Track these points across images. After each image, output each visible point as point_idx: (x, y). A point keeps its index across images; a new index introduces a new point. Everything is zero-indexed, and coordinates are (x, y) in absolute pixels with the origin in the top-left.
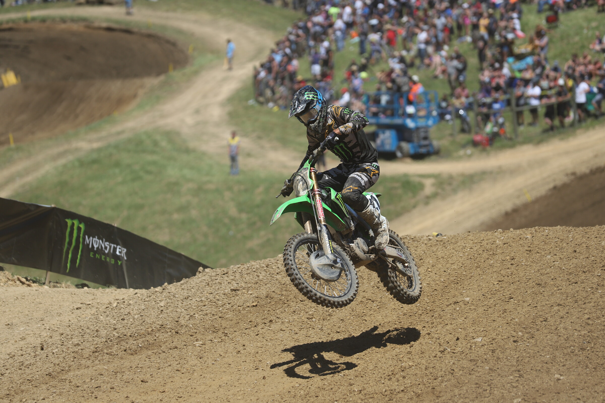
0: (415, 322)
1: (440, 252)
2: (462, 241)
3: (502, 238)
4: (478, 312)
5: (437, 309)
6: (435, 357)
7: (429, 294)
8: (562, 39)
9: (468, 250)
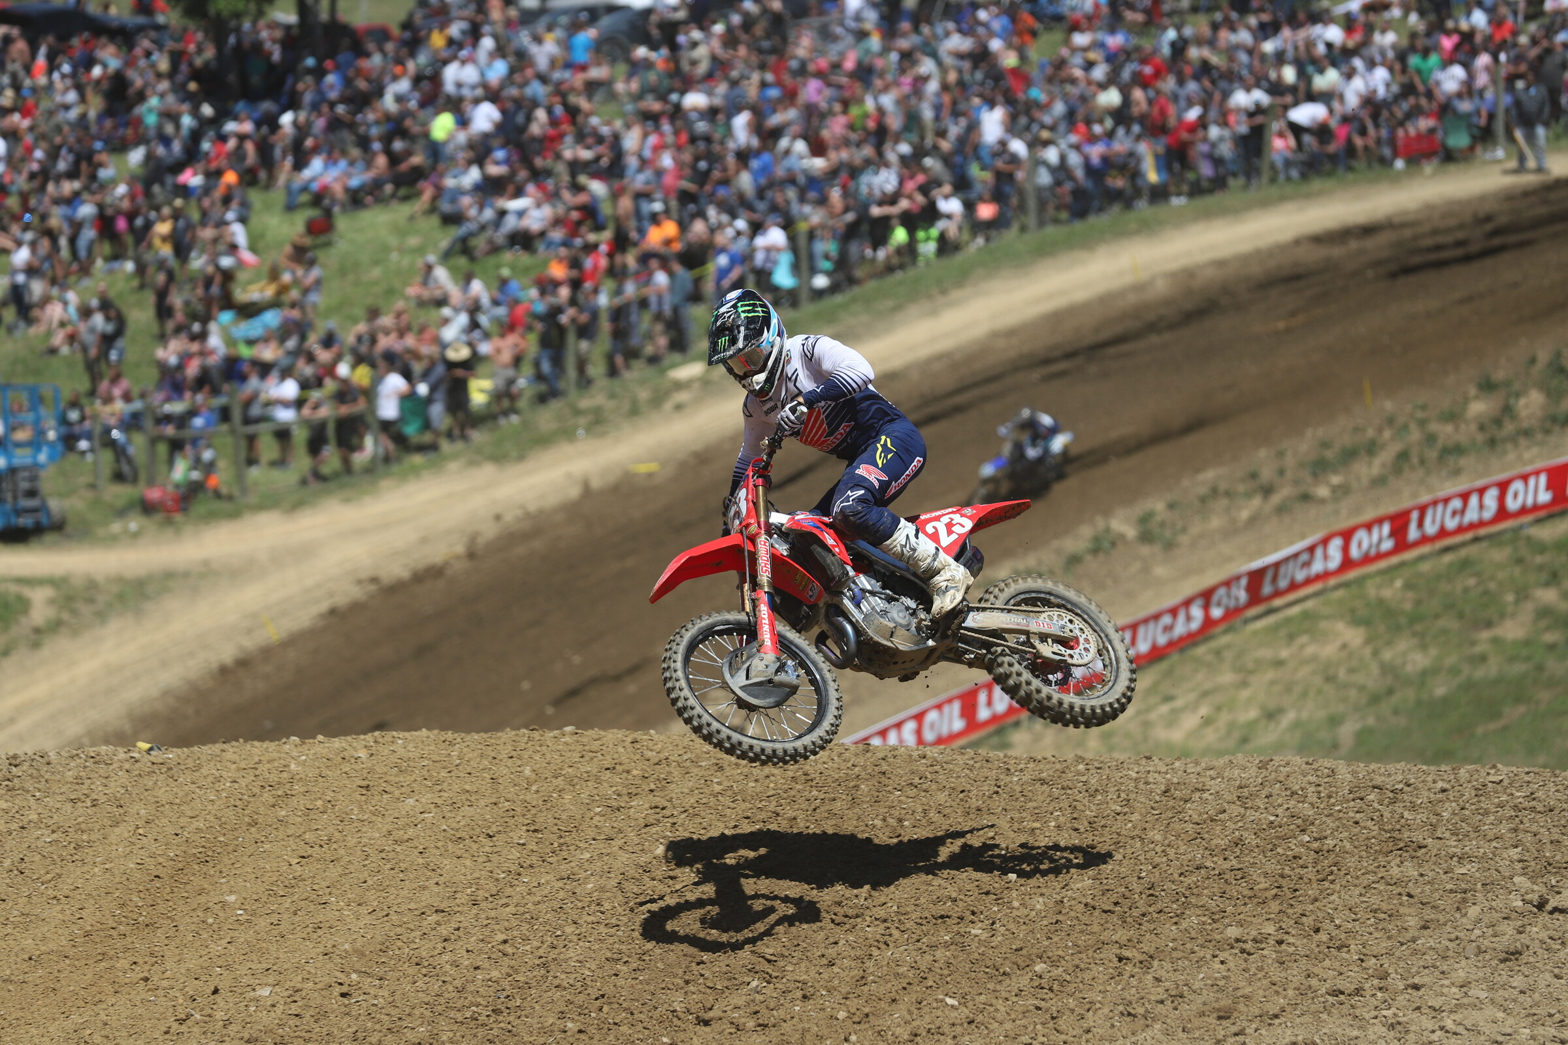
0: (112, 953)
1: (163, 790)
2: (212, 764)
3: (303, 758)
4: (257, 928)
5: (162, 921)
6: (166, 1033)
7: (141, 888)
8: (343, 272)
9: (228, 784)
